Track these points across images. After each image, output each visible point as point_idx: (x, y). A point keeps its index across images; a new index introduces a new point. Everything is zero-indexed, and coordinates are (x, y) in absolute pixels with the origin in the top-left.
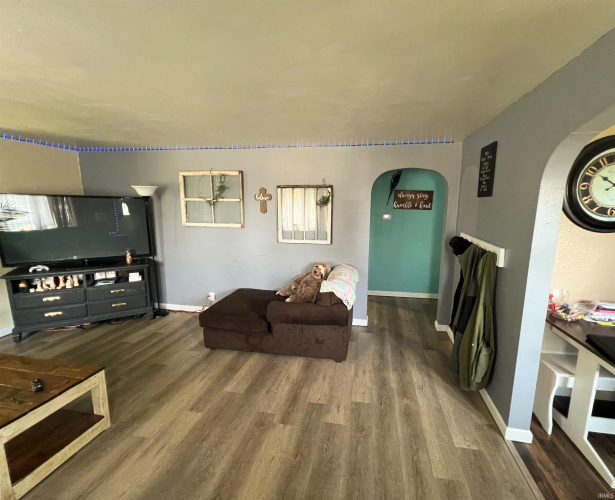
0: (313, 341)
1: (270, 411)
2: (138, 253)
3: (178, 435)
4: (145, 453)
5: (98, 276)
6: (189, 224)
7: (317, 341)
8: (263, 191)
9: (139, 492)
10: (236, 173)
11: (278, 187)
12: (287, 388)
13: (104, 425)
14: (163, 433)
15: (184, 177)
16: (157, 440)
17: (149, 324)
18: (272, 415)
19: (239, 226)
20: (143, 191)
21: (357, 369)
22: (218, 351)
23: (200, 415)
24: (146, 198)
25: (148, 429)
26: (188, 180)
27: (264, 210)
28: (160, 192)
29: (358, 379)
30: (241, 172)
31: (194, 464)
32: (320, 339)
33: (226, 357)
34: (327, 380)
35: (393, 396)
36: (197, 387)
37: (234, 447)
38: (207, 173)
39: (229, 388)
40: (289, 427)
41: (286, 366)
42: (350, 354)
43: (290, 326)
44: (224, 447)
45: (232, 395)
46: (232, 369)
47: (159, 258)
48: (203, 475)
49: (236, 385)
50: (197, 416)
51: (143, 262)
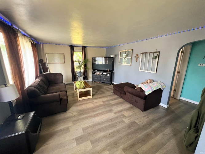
0: (135, 101)
1: (114, 110)
2: (110, 70)
3: (98, 104)
4: (92, 104)
5: (104, 73)
6: (120, 64)
7: (136, 101)
8: (137, 55)
9: (88, 108)
10: (131, 50)
11: (141, 53)
12: (122, 108)
13: (91, 97)
14: (96, 103)
15: (120, 52)
16: (95, 103)
17: (109, 85)
18: (113, 111)
19: (130, 65)
20: (112, 56)
21: (146, 116)
22: (116, 95)
23: (103, 103)
24: (112, 58)
25: (95, 101)
26: (121, 53)
27: (137, 60)
28: (116, 56)
29: (142, 118)
30: (132, 50)
31: (96, 109)
32: (137, 101)
33: (116, 96)
34: (133, 113)
35: (149, 128)
36: (106, 99)
37: (102, 111)
38: (125, 51)
39: (111, 102)
40: (114, 115)
41: (126, 105)
42: (148, 111)
43: (130, 94)
44: (101, 110)
45: (111, 103)
46: (115, 99)
47: (114, 72)
48: (96, 111)
49: (112, 102)
50: (102, 103)
51: (110, 72)
